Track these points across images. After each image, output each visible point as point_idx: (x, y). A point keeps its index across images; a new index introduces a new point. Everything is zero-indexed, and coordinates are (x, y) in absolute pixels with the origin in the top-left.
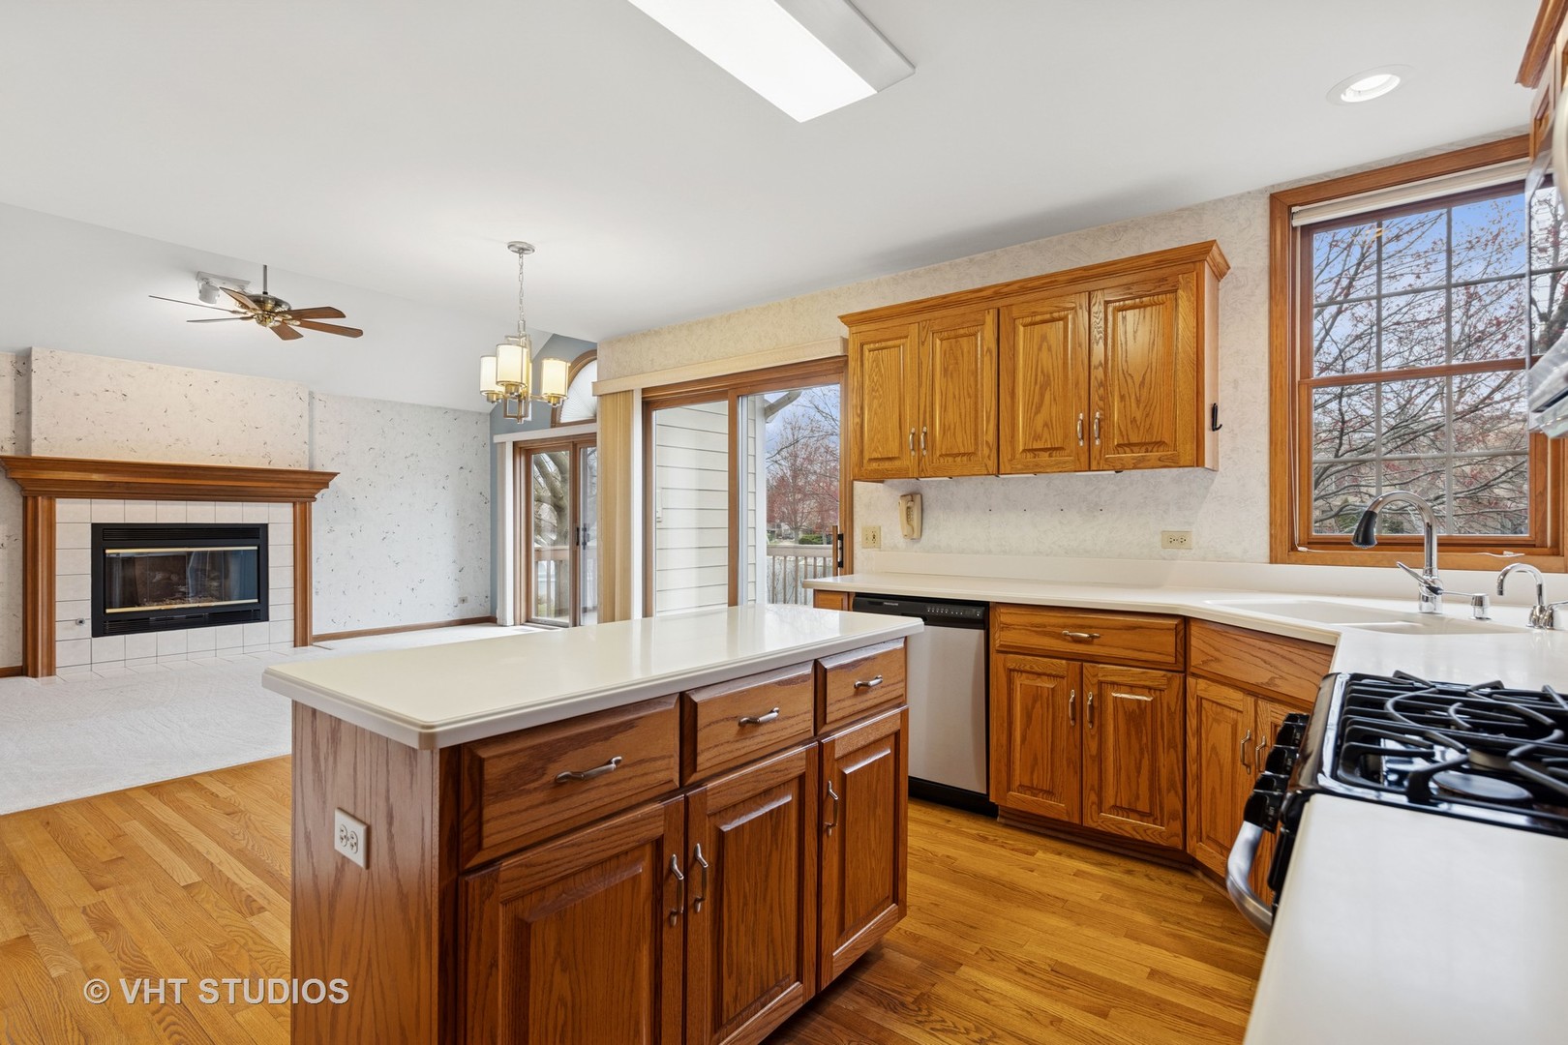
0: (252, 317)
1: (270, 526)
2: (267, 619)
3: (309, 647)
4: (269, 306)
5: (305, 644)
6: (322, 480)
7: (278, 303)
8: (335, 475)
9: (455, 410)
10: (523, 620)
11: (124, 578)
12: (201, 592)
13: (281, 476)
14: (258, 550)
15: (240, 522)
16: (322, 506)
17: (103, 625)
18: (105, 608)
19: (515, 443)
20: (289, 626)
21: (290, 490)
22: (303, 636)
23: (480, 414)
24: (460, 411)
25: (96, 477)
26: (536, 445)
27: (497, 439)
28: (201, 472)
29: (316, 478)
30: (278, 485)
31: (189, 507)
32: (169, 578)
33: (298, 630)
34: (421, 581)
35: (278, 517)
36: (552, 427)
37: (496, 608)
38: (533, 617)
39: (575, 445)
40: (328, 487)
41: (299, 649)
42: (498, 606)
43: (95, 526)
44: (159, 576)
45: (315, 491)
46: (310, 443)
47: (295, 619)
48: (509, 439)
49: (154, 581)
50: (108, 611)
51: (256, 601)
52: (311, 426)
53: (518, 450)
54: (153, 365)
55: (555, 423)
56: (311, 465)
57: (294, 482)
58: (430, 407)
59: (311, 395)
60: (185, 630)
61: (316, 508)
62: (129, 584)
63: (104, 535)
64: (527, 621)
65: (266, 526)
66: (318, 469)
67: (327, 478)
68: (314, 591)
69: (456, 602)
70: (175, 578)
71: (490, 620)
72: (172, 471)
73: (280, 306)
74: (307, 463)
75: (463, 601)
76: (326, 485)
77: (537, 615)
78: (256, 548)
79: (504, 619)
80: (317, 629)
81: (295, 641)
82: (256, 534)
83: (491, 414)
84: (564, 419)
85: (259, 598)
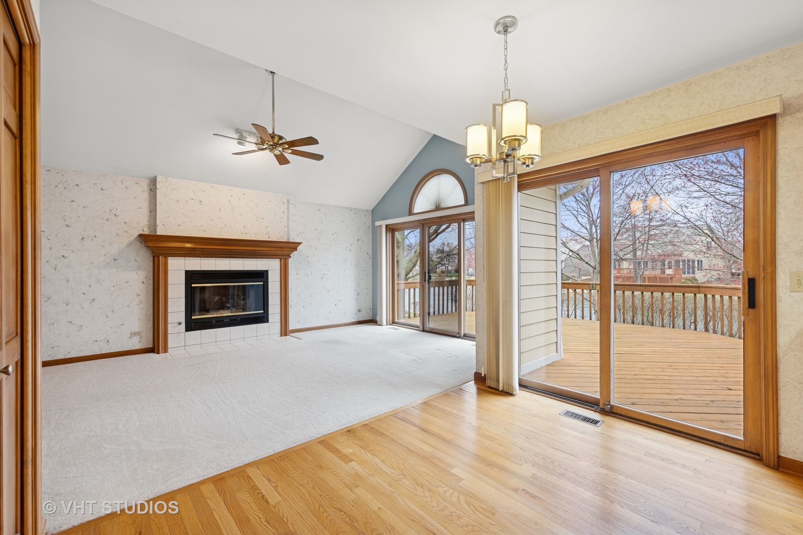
0: (266, 149)
1: (269, 271)
2: (268, 322)
3: (288, 336)
4: (276, 140)
5: (286, 335)
6: (293, 246)
7: (281, 138)
8: (300, 243)
9: (355, 209)
10: (391, 322)
11: (200, 299)
12: (236, 307)
13: (275, 244)
14: (264, 284)
15: (255, 269)
16: (294, 260)
17: (191, 325)
18: (191, 316)
19: (387, 226)
20: (278, 325)
21: (279, 252)
22: (285, 331)
23: (367, 211)
24: (357, 209)
25: (188, 245)
26: (398, 227)
27: (377, 224)
28: (237, 243)
29: (292, 245)
30: (273, 249)
31: (231, 262)
32: (222, 300)
33: (283, 327)
34: (340, 301)
35: (271, 266)
36: (409, 215)
37: (376, 315)
38: (396, 320)
39: (423, 225)
40: (296, 250)
41: (283, 337)
42: (378, 314)
43: (187, 272)
44: (217, 298)
45: (289, 252)
46: (288, 227)
47: (281, 322)
48: (384, 223)
49: (215, 301)
50: (193, 317)
51: (263, 311)
52: (288, 218)
53: (388, 229)
54: (214, 185)
55: (411, 213)
56: (288, 239)
57: (281, 248)
58: (344, 207)
59: (288, 201)
60: (229, 328)
61: (291, 261)
62: (203, 301)
63: (191, 276)
64: (393, 323)
65: (267, 271)
66: (291, 240)
67: (297, 245)
68: (290, 306)
69: (356, 311)
70: (224, 299)
71: (373, 321)
72: (223, 242)
73: (282, 140)
74: (286, 237)
75: (359, 311)
76: (296, 249)
77: (398, 319)
78: (262, 283)
79: (382, 321)
80: (292, 326)
81: (281, 333)
82: (262, 275)
83: (373, 211)
84: (416, 211)
85: (264, 310)
